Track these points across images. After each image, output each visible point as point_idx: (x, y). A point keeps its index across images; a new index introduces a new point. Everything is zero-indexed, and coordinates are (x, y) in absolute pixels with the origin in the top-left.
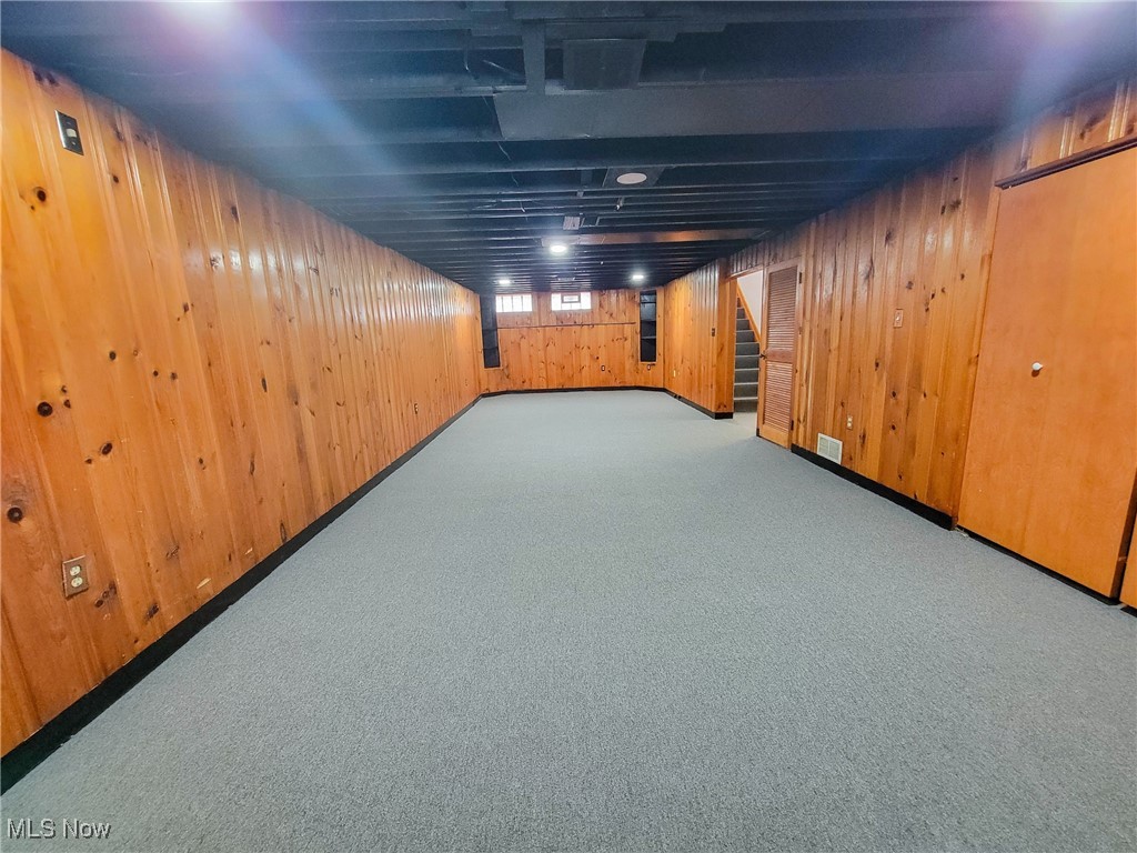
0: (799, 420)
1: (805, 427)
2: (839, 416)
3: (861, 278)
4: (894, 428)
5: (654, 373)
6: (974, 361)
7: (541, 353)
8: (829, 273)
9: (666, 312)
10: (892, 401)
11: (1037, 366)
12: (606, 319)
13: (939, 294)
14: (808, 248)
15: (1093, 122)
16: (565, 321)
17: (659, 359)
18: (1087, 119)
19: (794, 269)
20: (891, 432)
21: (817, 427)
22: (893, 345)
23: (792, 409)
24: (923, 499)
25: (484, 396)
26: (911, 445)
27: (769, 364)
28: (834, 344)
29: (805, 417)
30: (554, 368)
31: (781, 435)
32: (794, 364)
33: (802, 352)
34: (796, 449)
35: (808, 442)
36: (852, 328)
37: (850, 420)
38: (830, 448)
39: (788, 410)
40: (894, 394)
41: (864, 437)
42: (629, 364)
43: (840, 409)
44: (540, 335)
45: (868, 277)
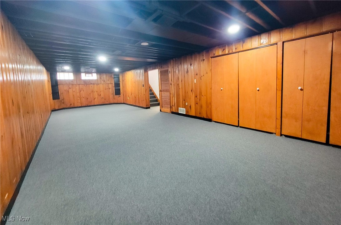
0: (173, 106)
1: (175, 107)
2: (184, 103)
3: (186, 73)
4: (197, 104)
5: (120, 98)
6: (211, 89)
7: (78, 94)
8: (177, 71)
9: (123, 81)
10: (196, 98)
11: (222, 89)
12: (103, 82)
13: (203, 76)
14: (171, 66)
15: (224, 50)
16: (87, 83)
17: (122, 94)
18: (223, 49)
19: (168, 71)
20: (197, 105)
21: (178, 106)
22: (195, 87)
23: (170, 103)
24: (205, 117)
25: (53, 111)
26: (201, 107)
27: (162, 93)
28: (180, 87)
29: (175, 104)
30: (84, 99)
31: (168, 110)
32: (170, 92)
33: (172, 90)
34: (173, 113)
35: (176, 110)
36: (185, 83)
37: (187, 103)
38: (182, 110)
39: (169, 104)
40: (196, 97)
41: (190, 107)
42: (111, 96)
43: (184, 101)
44: (77, 87)
45: (187, 72)
